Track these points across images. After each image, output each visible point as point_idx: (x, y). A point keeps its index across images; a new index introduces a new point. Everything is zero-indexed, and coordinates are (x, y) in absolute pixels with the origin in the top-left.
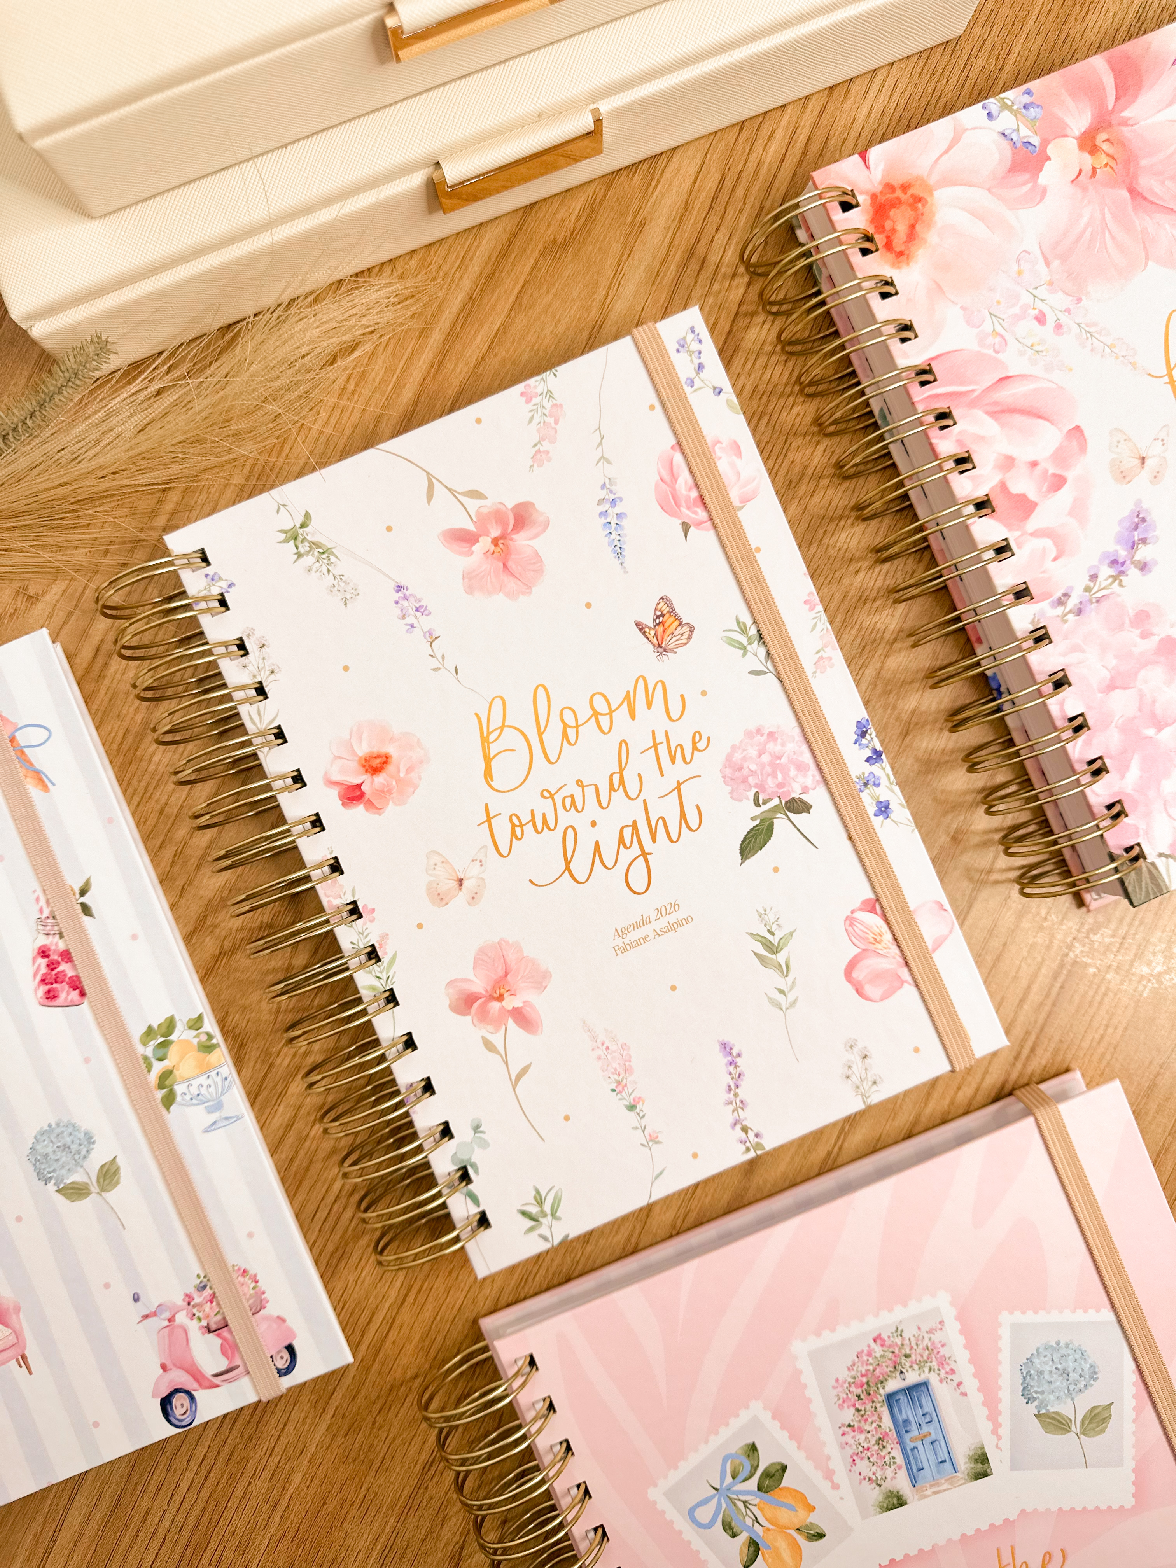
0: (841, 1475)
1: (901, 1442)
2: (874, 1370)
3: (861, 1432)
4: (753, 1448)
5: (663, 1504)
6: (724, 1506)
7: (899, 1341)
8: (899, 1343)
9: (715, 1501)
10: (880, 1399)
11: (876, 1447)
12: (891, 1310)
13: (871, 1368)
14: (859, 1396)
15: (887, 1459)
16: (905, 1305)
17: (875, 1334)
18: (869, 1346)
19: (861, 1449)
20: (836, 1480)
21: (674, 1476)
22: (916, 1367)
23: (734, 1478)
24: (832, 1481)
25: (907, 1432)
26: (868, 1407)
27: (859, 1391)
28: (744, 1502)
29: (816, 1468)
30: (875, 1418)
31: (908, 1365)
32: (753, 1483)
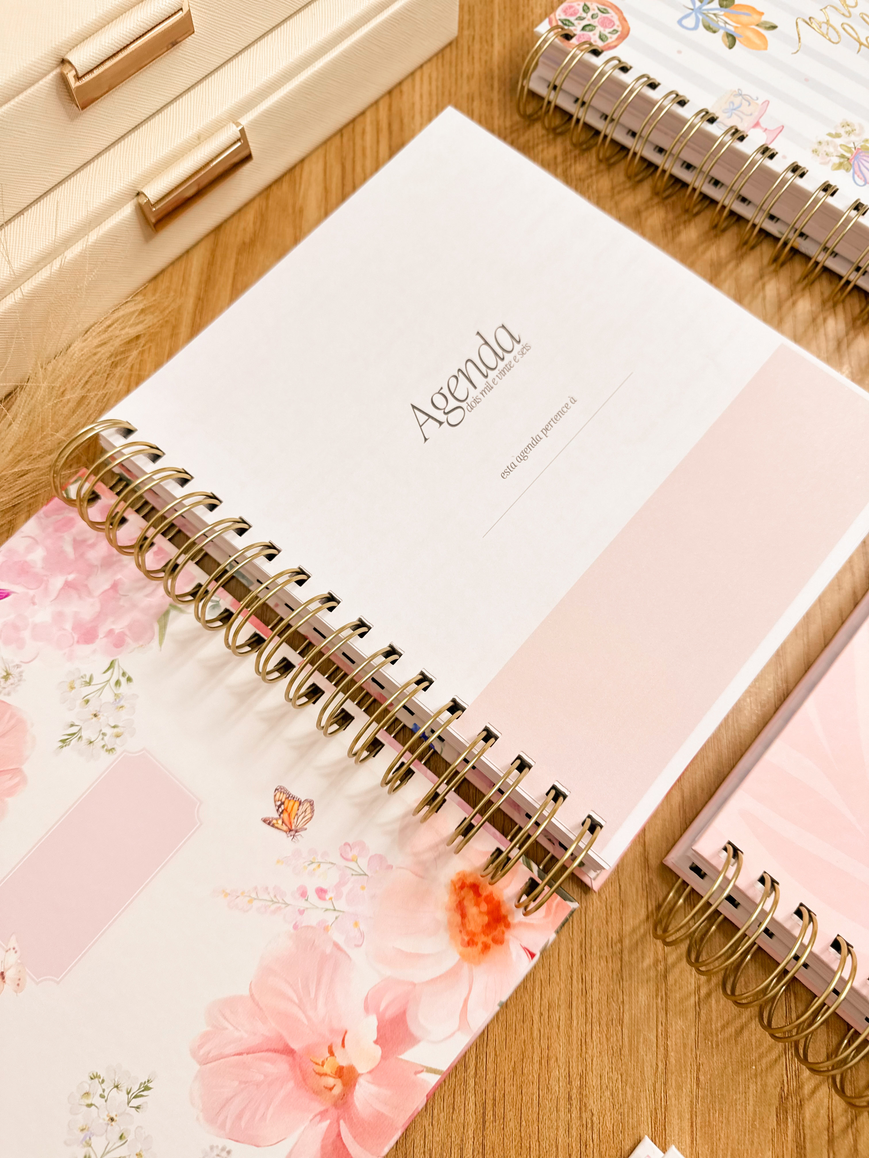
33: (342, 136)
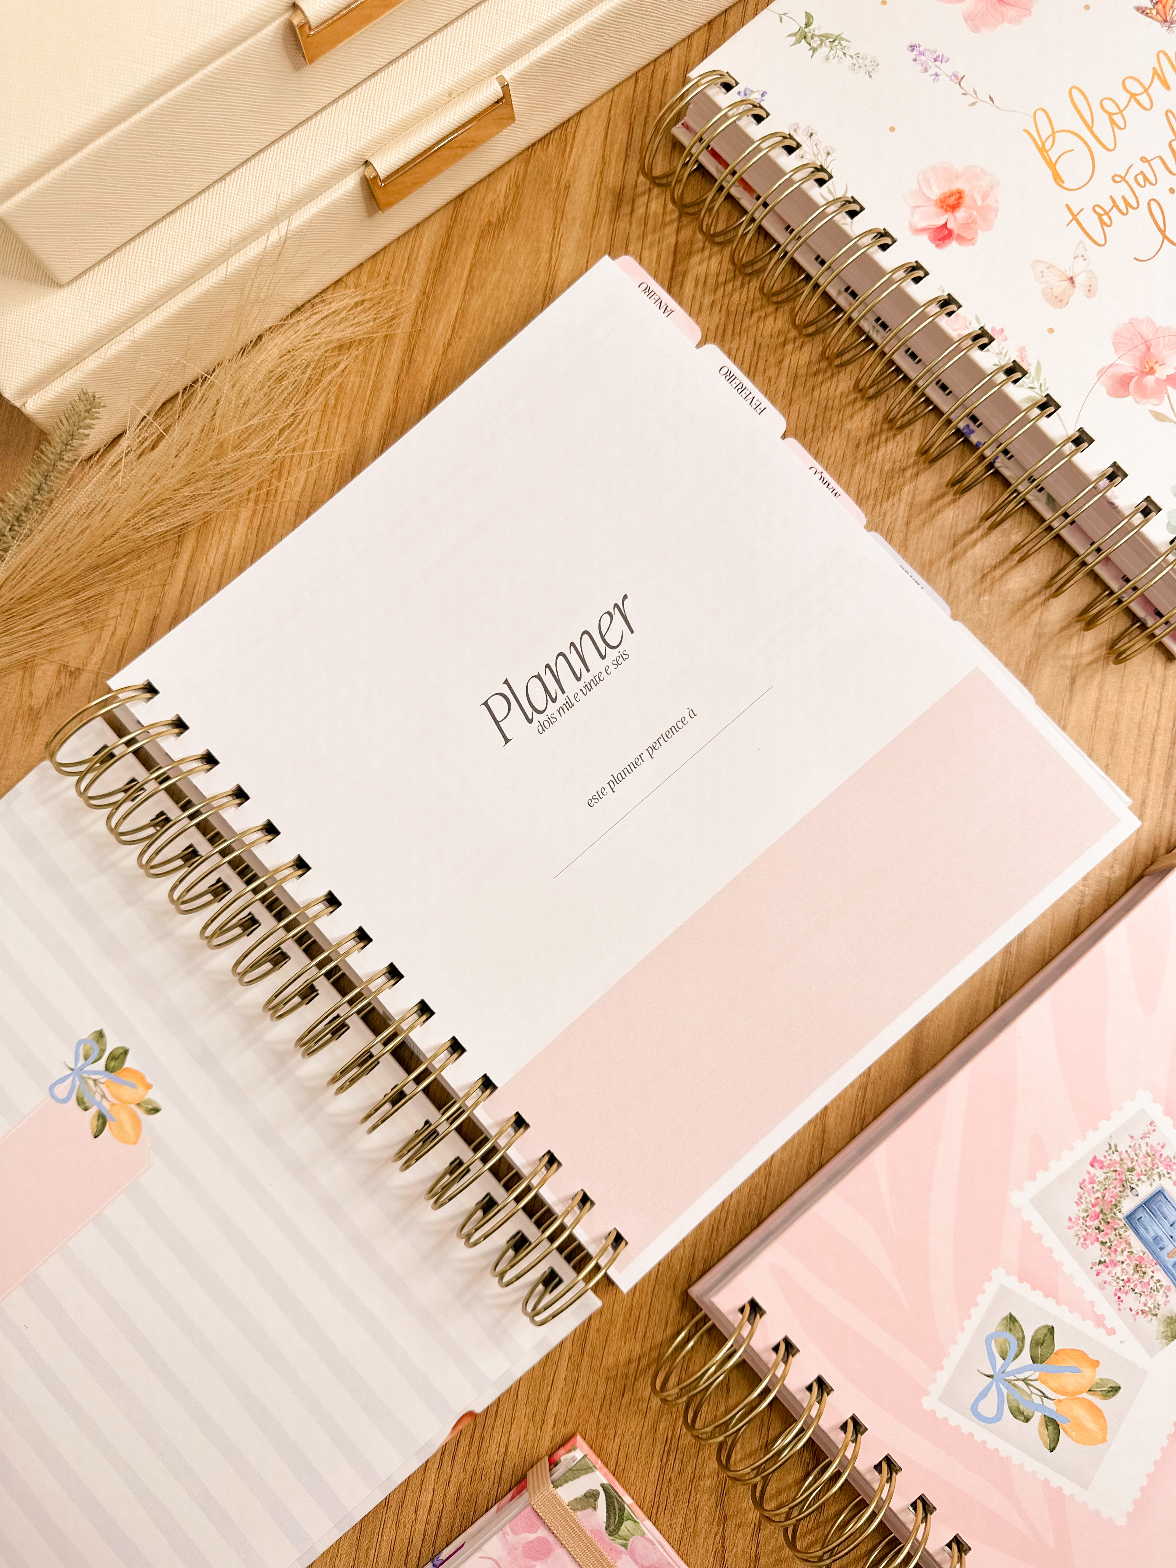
0: (1113, 1319)
1: (1159, 1261)
2: (1104, 1197)
3: (1115, 1265)
4: (1012, 1319)
5: (943, 1411)
6: (1005, 1391)
7: (1116, 1157)
8: (1118, 1159)
9: (994, 1388)
10: (1121, 1224)
11: (1136, 1276)
12: (1096, 1128)
13: (1099, 1195)
14: (1098, 1229)
15: (1152, 1284)
16: (1108, 1118)
17: (1091, 1159)
18: (1089, 1173)
19: (1122, 1283)
20: (1109, 1323)
21: (943, 1377)
22: (1144, 1178)
23: (1004, 1359)
24: (1105, 1327)
25: (1161, 1249)
26: (1112, 1237)
27: (1096, 1223)
28: (1024, 1380)
29: (1084, 1318)
30: (1124, 1245)
31: (1135, 1178)
32: (1025, 1358)
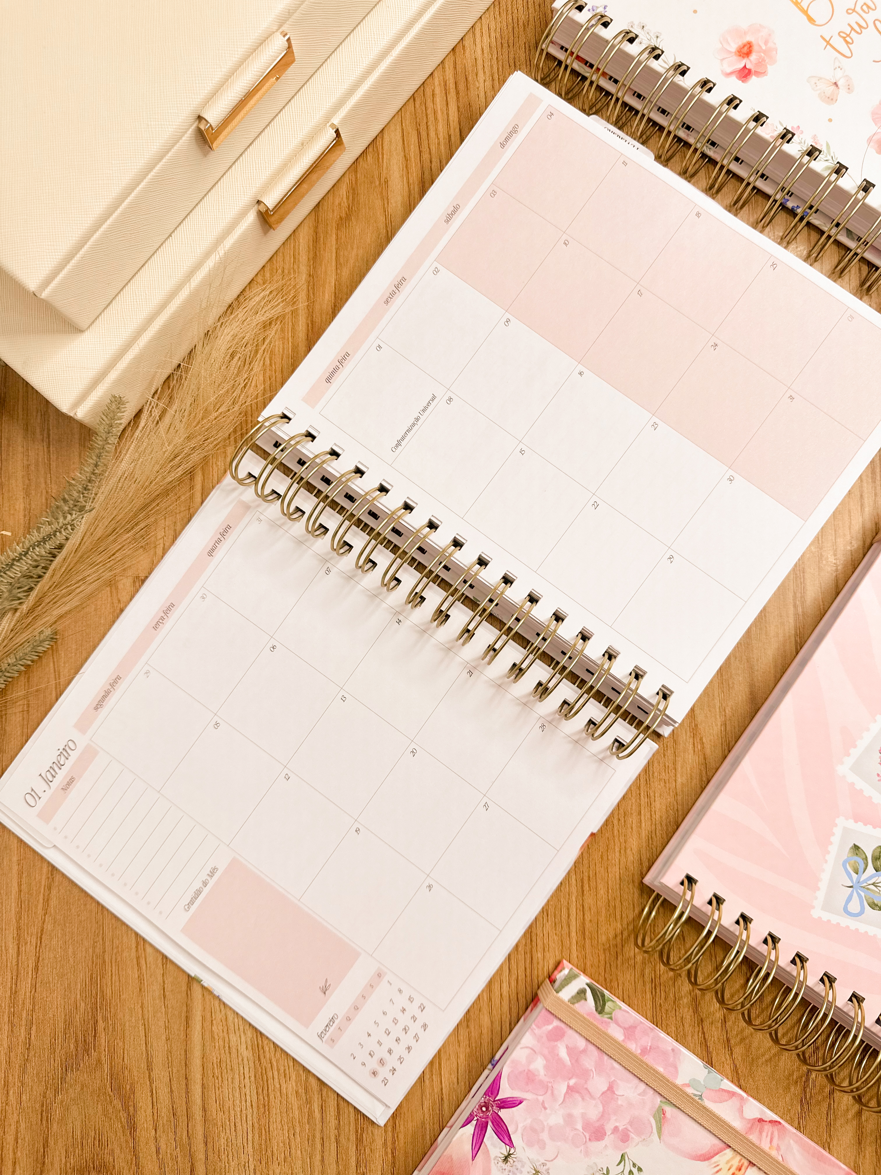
28: (873, 884)
33: (414, 100)
